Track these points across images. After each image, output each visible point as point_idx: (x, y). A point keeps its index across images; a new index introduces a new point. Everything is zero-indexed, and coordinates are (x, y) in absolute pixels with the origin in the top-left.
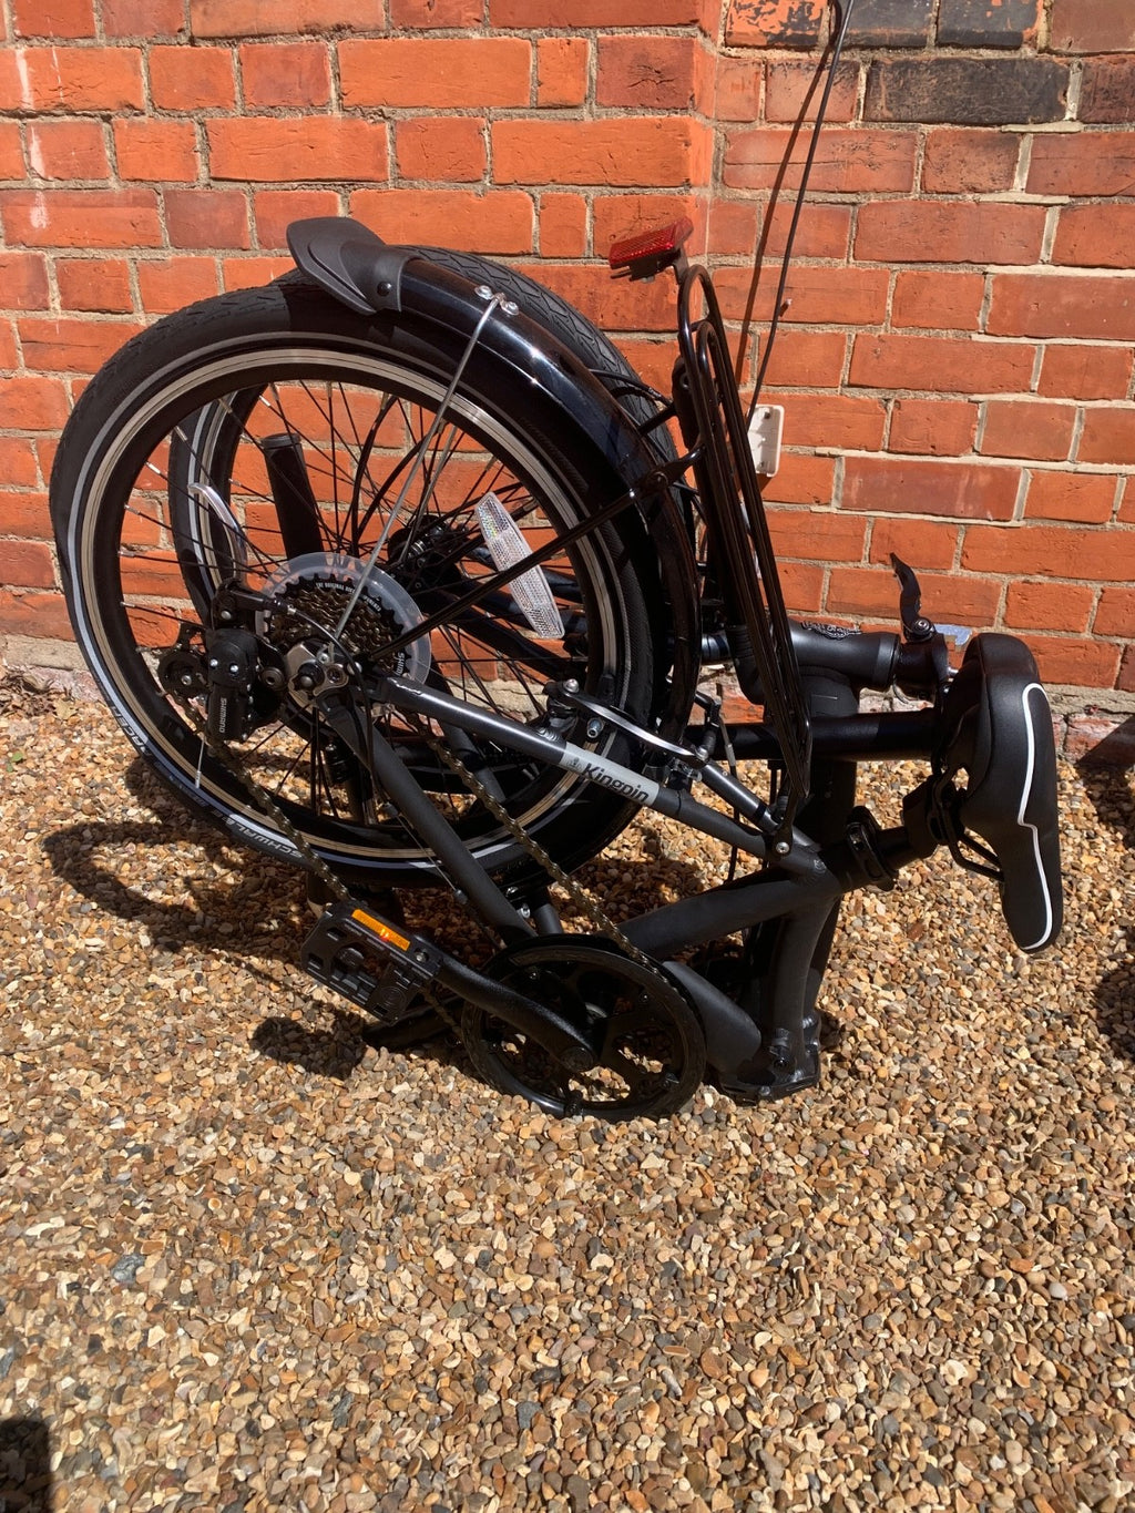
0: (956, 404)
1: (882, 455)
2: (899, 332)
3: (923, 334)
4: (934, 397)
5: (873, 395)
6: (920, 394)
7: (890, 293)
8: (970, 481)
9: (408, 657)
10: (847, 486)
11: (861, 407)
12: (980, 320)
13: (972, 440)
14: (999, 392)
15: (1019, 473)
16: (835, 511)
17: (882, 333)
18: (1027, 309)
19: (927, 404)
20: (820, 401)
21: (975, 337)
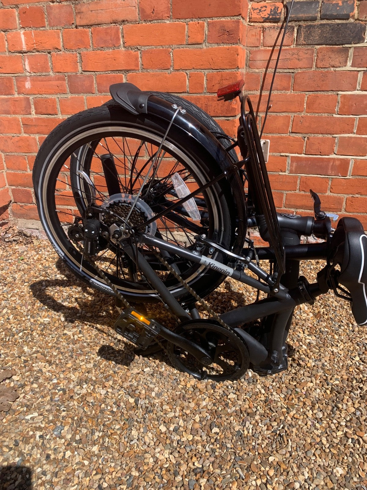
0: (328, 138)
1: (303, 155)
2: (308, 114)
3: (317, 115)
4: (320, 136)
5: (300, 136)
6: (316, 135)
7: (305, 102)
8: (333, 164)
9: (149, 227)
10: (291, 166)
11: (296, 140)
12: (336, 110)
13: (334, 150)
14: (343, 133)
15: (350, 161)
16: (287, 174)
17: (303, 115)
18: (352, 106)
19: (318, 138)
20: (282, 138)
21: (335, 115)
